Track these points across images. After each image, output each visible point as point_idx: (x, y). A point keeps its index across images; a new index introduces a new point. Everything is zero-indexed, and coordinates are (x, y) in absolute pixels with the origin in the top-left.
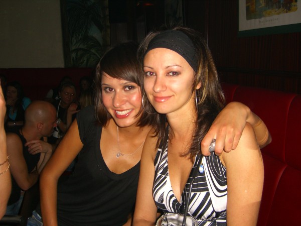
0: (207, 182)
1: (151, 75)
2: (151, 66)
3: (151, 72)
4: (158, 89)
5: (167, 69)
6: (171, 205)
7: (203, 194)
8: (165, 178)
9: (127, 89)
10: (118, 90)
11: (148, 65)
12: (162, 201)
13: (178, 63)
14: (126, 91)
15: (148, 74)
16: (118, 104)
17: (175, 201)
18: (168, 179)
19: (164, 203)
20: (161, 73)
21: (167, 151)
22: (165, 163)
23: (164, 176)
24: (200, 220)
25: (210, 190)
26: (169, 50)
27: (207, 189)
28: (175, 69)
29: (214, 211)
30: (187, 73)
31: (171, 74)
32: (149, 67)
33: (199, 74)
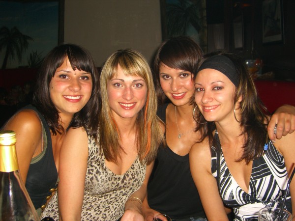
0: (269, 167)
1: (201, 90)
2: (200, 83)
3: (200, 89)
4: (205, 101)
5: (212, 85)
6: (242, 199)
7: (269, 177)
8: (229, 178)
9: (182, 76)
10: (175, 78)
11: (198, 83)
12: (233, 197)
13: (221, 80)
14: (181, 78)
15: (199, 90)
16: (176, 89)
17: (245, 194)
18: (232, 178)
19: (235, 198)
20: (208, 88)
21: (223, 157)
22: (225, 167)
23: (227, 177)
24: (269, 204)
25: (273, 174)
26: (214, 70)
27: (270, 173)
28: (220, 84)
29: (280, 190)
30: (229, 87)
31: (216, 89)
32: (199, 84)
33: (240, 88)
